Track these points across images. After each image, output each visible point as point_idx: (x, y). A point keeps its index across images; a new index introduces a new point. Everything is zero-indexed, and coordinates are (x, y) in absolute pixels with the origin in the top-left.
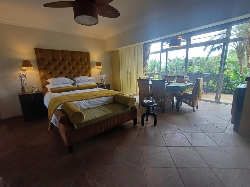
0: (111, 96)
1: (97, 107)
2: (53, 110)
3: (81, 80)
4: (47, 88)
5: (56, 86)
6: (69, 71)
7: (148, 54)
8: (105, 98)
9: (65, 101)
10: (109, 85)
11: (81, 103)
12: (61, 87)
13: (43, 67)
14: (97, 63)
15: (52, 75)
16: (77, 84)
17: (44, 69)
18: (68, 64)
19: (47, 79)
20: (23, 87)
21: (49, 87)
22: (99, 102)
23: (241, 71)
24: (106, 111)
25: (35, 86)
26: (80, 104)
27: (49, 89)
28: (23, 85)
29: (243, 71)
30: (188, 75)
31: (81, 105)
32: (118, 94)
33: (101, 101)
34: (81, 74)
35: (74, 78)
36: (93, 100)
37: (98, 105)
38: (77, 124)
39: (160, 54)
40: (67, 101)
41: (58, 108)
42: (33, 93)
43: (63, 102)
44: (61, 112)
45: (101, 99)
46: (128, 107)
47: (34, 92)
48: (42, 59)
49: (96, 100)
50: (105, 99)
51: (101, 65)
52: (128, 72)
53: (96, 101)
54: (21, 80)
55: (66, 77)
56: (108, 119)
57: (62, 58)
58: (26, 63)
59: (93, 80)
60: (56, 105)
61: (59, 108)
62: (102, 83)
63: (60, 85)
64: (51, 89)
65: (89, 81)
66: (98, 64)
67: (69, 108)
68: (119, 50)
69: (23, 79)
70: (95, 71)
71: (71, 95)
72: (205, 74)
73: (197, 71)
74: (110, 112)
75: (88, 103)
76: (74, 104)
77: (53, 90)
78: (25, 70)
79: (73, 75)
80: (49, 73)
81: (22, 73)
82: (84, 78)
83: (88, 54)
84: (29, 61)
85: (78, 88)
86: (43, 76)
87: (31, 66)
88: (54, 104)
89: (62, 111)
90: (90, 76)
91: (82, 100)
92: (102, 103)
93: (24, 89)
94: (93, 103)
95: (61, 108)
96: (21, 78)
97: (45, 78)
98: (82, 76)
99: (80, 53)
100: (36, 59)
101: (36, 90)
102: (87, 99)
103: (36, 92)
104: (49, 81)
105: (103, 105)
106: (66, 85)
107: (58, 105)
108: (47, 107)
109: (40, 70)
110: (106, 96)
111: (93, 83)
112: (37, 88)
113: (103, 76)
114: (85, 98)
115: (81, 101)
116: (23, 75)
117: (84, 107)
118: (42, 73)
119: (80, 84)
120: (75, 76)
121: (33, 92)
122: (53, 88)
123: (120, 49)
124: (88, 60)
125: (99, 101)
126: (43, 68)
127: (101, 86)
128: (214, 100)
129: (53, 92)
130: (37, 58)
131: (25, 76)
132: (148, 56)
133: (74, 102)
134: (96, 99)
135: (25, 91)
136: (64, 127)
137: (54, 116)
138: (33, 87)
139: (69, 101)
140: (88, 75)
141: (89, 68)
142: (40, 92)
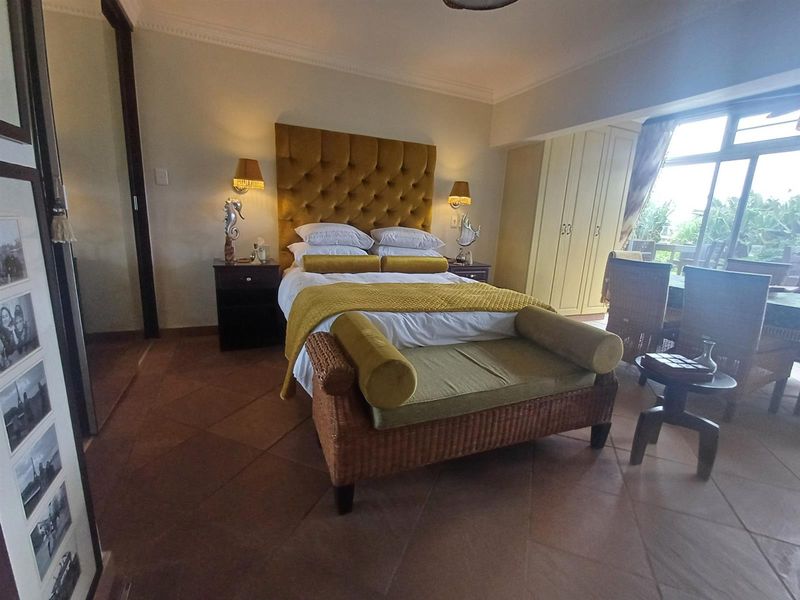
0: (510, 311)
1: (452, 347)
2: (303, 332)
3: (398, 240)
4: (292, 254)
5: (320, 251)
6: (362, 205)
7: (654, 163)
8: (485, 315)
9: (345, 307)
10: (485, 268)
11: (398, 322)
12: (333, 256)
13: (289, 187)
14: (458, 184)
15: (312, 213)
16: (382, 251)
17: (294, 191)
18: (364, 181)
19: (296, 224)
20: (228, 243)
21: (297, 249)
22: (460, 329)
24: (492, 370)
25: (261, 243)
26: (394, 322)
27: (298, 257)
28: (231, 235)
31: (397, 328)
32: (535, 306)
33: (467, 326)
34: (399, 221)
35: (373, 231)
36: (440, 316)
37: (456, 338)
38: (382, 410)
39: (714, 164)
40: (352, 307)
41: (319, 330)
42: (253, 263)
43: (338, 307)
44: (330, 344)
45: (470, 318)
46: (585, 370)
47: (257, 262)
48: (292, 160)
49: (451, 319)
50: (482, 320)
51: (468, 195)
52: (565, 230)
53: (453, 324)
54: (228, 219)
55: (350, 223)
56: (499, 408)
57: (347, 161)
58: (248, 169)
59: (434, 244)
60: (317, 313)
61: (325, 328)
62: (464, 258)
63: (330, 247)
64: (304, 256)
65: (423, 247)
66: (461, 189)
67: (361, 338)
68: (544, 142)
69: (233, 216)
70: (446, 213)
71: (362, 285)
74: (510, 380)
75: (424, 326)
76: (374, 320)
77: (309, 261)
78: (240, 191)
79: (372, 221)
80: (304, 205)
81: (233, 197)
82: (406, 234)
83: (430, 153)
84: (256, 162)
85: (383, 266)
86: (289, 214)
87: (260, 178)
88: (308, 310)
89: (334, 340)
90: (425, 227)
91: (401, 311)
92: (471, 332)
93: (232, 248)
94: (438, 330)
95: (332, 328)
96: (229, 213)
97: (292, 220)
98: (400, 225)
99: (407, 146)
100: (274, 158)
101: (263, 256)
102: (420, 311)
103: (261, 261)
104: (303, 230)
105: (473, 343)
106: (347, 251)
107: (323, 315)
108: (287, 317)
109: (281, 192)
110: (488, 310)
111: (432, 255)
112: (267, 249)
113: (468, 236)
114: (414, 306)
115: (399, 316)
116: (235, 204)
117: (408, 340)
118: (286, 205)
119: (393, 254)
120: (377, 225)
121: (253, 260)
122: (310, 256)
123: (547, 137)
124: (429, 173)
125: (462, 324)
126: (292, 189)
127: (458, 267)
129: (309, 268)
130: (277, 156)
131: (238, 210)
132: (652, 173)
133: (376, 315)
134: (453, 314)
135: (232, 253)
136: (337, 409)
137: (304, 355)
138: (255, 246)
139: (358, 306)
140: (420, 225)
141: (427, 202)
142: (272, 264)
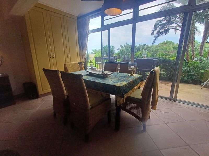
23: (187, 57)
29: (189, 57)
30: (135, 61)
72: (155, 59)
73: (145, 56)
128: (168, 96)
